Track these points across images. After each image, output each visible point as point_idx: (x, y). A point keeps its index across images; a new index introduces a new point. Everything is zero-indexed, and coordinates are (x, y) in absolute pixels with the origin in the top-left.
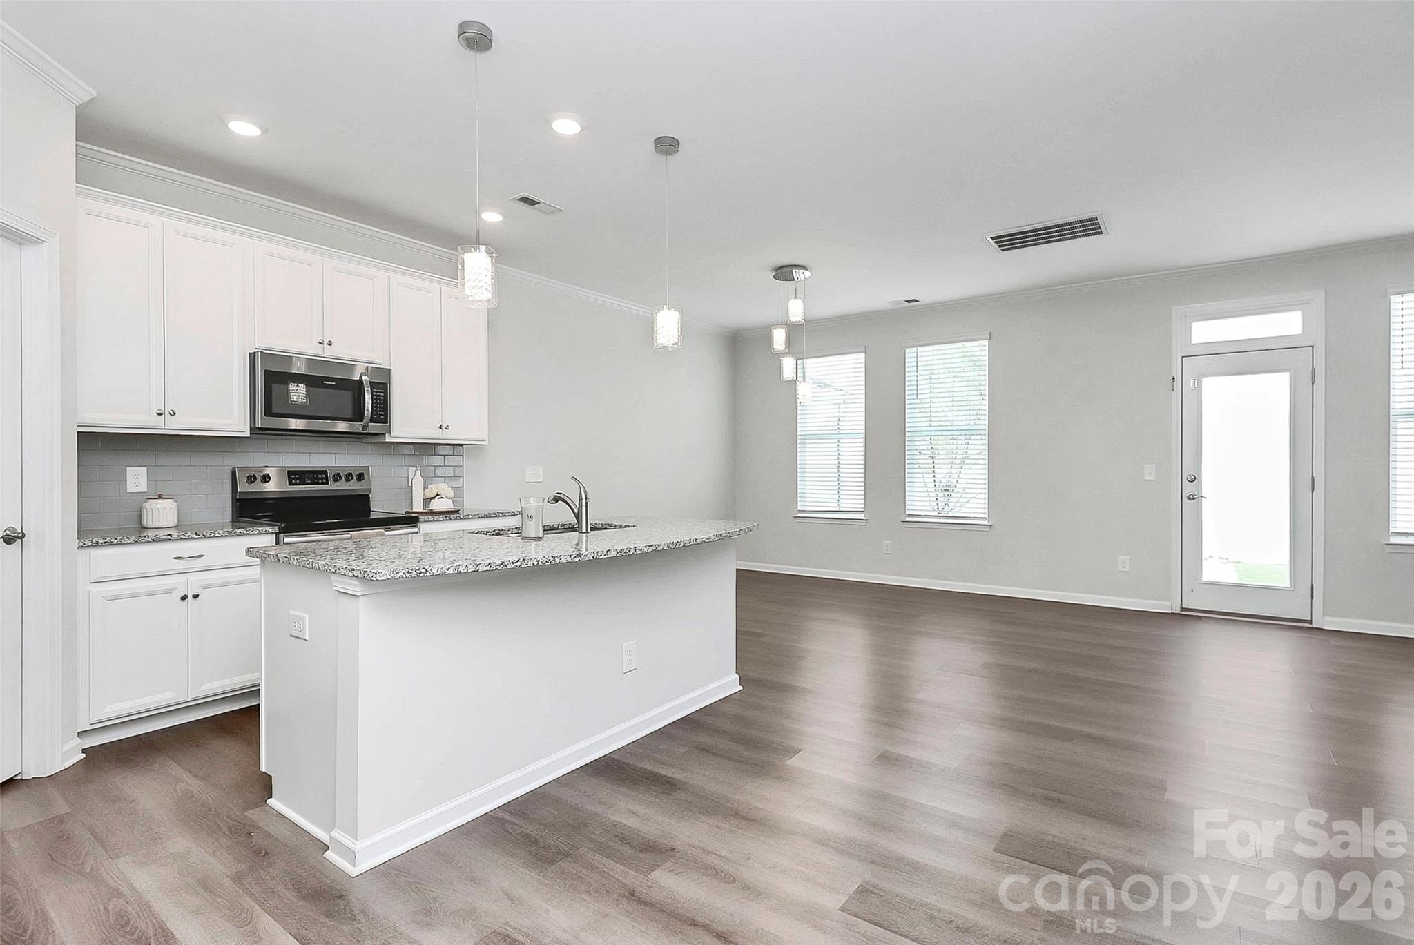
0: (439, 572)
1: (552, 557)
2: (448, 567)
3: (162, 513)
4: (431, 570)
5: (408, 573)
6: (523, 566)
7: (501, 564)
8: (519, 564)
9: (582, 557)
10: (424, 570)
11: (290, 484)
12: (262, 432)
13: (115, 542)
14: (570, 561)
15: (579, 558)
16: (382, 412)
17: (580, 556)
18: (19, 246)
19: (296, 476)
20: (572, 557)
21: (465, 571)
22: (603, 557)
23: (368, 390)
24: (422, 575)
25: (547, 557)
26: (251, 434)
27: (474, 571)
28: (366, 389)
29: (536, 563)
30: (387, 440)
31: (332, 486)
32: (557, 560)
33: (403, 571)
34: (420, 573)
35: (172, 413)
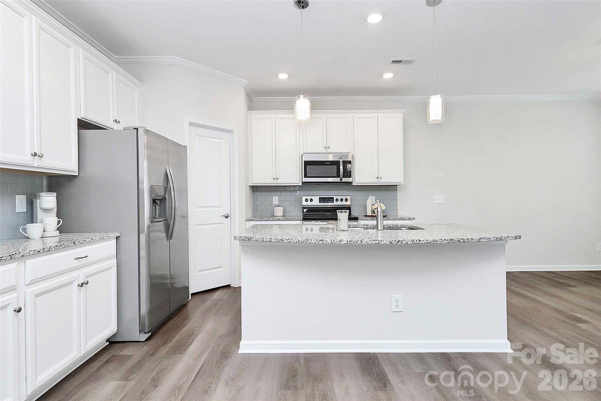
0: (256, 240)
1: (307, 239)
2: (259, 238)
3: (279, 212)
4: (253, 238)
5: (245, 238)
6: (291, 242)
7: (281, 240)
8: (289, 241)
9: (324, 241)
10: (250, 238)
11: (319, 202)
12: (306, 183)
13: (255, 220)
14: (317, 242)
15: (322, 242)
16: (348, 174)
17: (323, 241)
18: (229, 133)
19: (322, 200)
20: (318, 241)
21: (266, 241)
22: (337, 243)
23: (341, 165)
24: (250, 240)
25: (304, 239)
26: (302, 184)
27: (269, 241)
28: (341, 164)
29: (298, 241)
30: (353, 185)
31: (335, 203)
32: (309, 241)
33: (244, 237)
34: (249, 239)
35: (277, 179)
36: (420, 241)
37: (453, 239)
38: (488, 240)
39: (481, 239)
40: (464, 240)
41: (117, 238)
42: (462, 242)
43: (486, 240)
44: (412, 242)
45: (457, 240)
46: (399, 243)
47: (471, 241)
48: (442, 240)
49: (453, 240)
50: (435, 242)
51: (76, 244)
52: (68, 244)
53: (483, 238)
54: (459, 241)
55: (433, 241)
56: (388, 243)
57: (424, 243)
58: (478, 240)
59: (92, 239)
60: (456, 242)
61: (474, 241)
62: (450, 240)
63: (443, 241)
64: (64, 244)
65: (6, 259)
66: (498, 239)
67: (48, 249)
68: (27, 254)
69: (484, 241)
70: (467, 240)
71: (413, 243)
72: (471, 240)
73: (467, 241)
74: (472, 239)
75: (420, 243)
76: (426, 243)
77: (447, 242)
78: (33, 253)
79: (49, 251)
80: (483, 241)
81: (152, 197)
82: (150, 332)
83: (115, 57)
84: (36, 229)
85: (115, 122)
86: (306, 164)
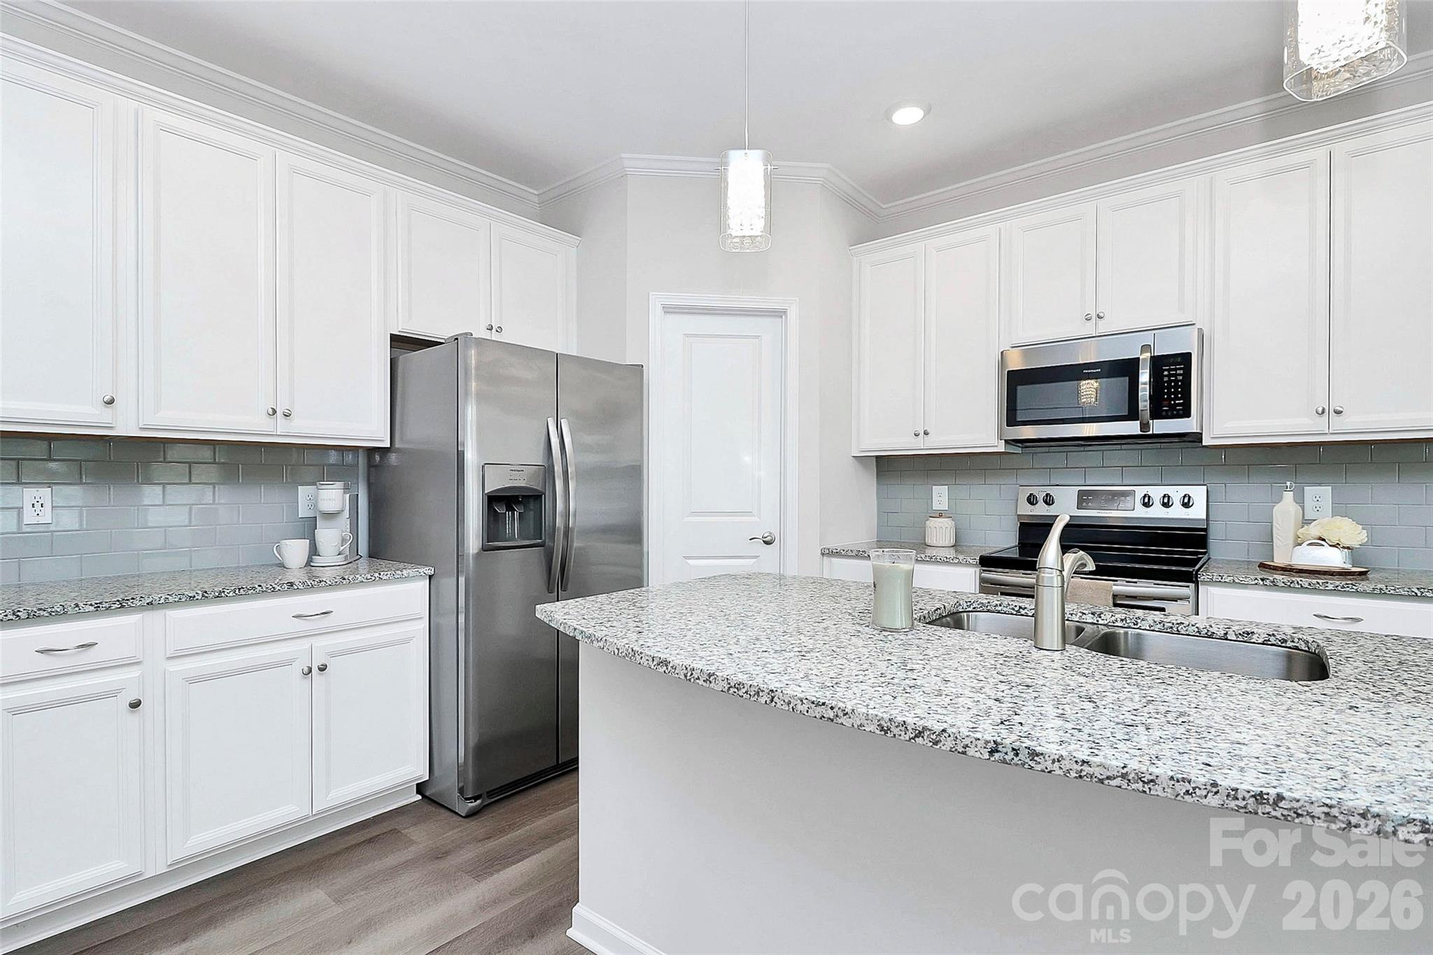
11: (1079, 508)
19: (1087, 500)
23: (1145, 372)
28: (1141, 370)
30: (1205, 443)
35: (926, 433)
41: (430, 577)
51: (296, 588)
52: (271, 585)
59: (344, 579)
64: (260, 586)
65: (110, 607)
67: (217, 594)
68: (162, 601)
78: (176, 600)
79: (218, 597)
81: (486, 492)
82: (476, 798)
83: (536, 192)
84: (295, 551)
85: (491, 329)
86: (1016, 381)
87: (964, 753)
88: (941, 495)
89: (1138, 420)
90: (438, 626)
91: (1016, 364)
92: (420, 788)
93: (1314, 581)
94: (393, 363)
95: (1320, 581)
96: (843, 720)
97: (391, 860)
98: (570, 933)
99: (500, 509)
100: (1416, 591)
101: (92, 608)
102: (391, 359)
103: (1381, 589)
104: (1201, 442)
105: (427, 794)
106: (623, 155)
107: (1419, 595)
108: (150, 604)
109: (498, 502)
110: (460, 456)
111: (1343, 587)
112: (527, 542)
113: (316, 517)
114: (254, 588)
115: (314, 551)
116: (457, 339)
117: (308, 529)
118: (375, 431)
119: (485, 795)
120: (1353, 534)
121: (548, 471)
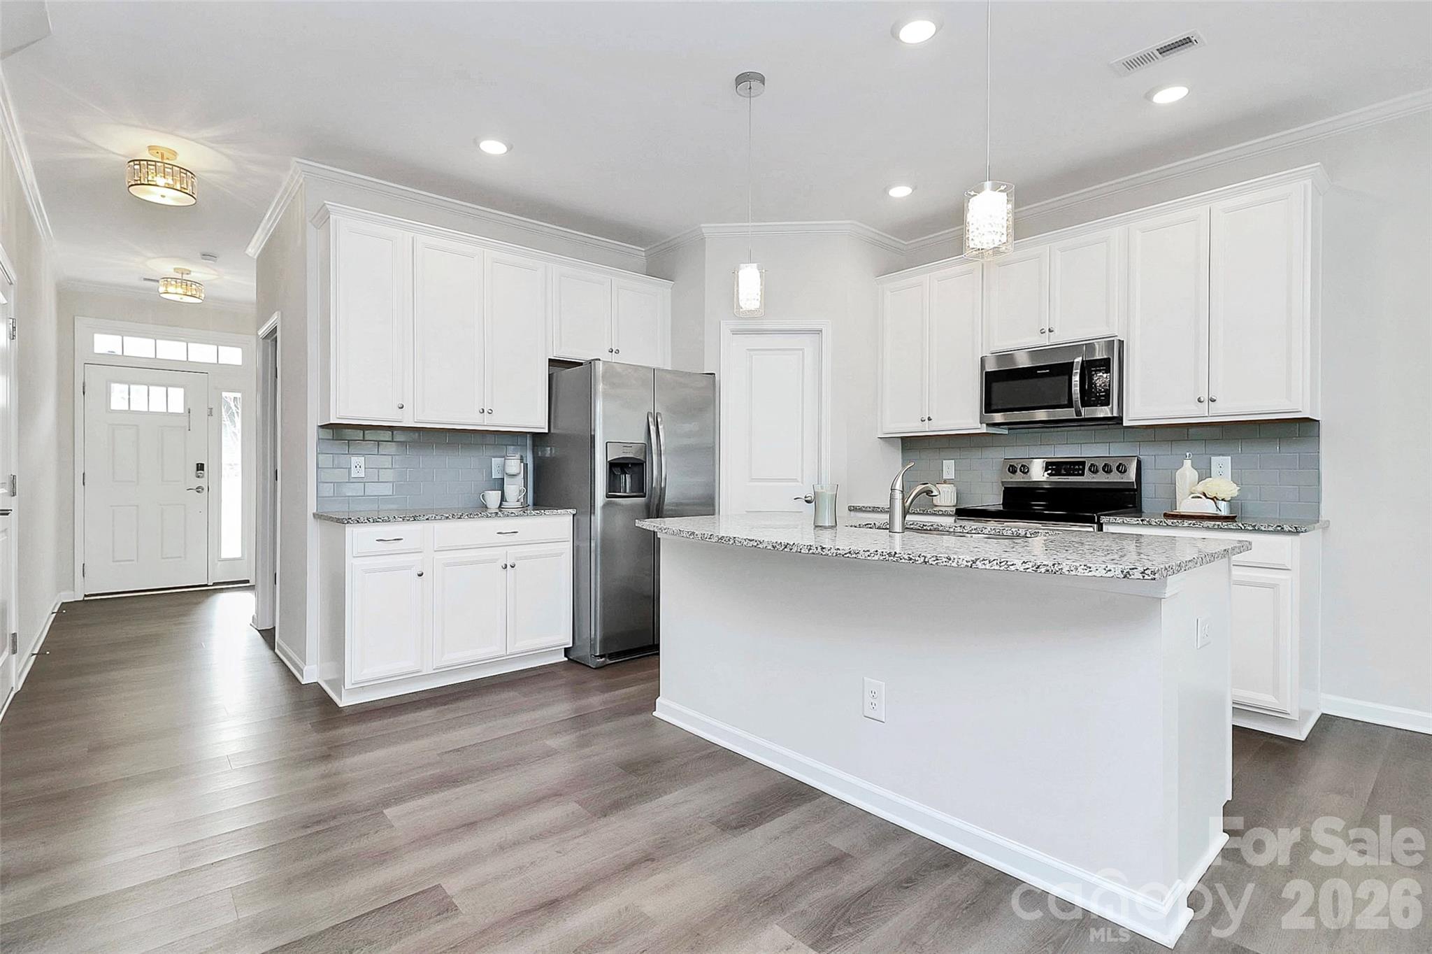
11: (1052, 475)
19: (1055, 467)
23: (1076, 373)
28: (1073, 371)
30: (1125, 424)
31: (1088, 478)
35: (929, 419)
36: (824, 548)
37: (896, 553)
38: (1001, 569)
39: (978, 563)
40: (925, 557)
41: (574, 515)
42: (919, 562)
43: (997, 567)
44: (809, 550)
45: (906, 557)
46: (786, 550)
47: (945, 564)
48: (869, 553)
49: (896, 555)
50: (854, 556)
51: (499, 516)
52: (485, 514)
53: (984, 560)
54: (910, 559)
55: (850, 553)
56: (770, 547)
57: (830, 554)
58: (969, 564)
60: (903, 561)
61: (954, 564)
62: (889, 554)
63: (872, 555)
64: (480, 513)
65: (409, 519)
66: (1043, 570)
67: (459, 516)
68: (434, 519)
69: (987, 567)
70: (933, 559)
71: (811, 551)
72: (946, 560)
73: (934, 563)
74: (950, 559)
75: (824, 554)
76: (834, 555)
77: (882, 558)
78: (440, 519)
80: (984, 567)
81: (608, 460)
82: (601, 656)
83: (643, 249)
84: (493, 498)
85: (612, 352)
86: (991, 379)
87: (800, 552)
88: (949, 468)
89: (1073, 407)
90: (578, 546)
91: (991, 368)
92: (567, 651)
93: (1175, 521)
94: (550, 376)
95: (1179, 521)
96: (760, 546)
97: (552, 683)
98: (654, 714)
99: (617, 471)
100: (1241, 526)
101: (401, 519)
102: (549, 375)
103: (1218, 525)
104: (1122, 424)
105: (571, 657)
106: (702, 225)
107: (1243, 528)
108: (427, 519)
109: (617, 468)
110: (593, 438)
111: (1194, 524)
112: (635, 494)
113: (503, 479)
114: (477, 515)
115: (503, 499)
116: (590, 363)
117: (500, 485)
118: (539, 423)
119: (607, 656)
120: (1230, 490)
121: (647, 448)
